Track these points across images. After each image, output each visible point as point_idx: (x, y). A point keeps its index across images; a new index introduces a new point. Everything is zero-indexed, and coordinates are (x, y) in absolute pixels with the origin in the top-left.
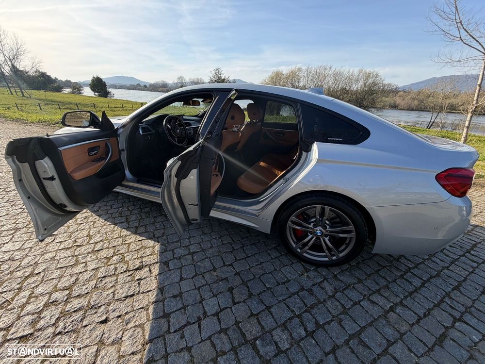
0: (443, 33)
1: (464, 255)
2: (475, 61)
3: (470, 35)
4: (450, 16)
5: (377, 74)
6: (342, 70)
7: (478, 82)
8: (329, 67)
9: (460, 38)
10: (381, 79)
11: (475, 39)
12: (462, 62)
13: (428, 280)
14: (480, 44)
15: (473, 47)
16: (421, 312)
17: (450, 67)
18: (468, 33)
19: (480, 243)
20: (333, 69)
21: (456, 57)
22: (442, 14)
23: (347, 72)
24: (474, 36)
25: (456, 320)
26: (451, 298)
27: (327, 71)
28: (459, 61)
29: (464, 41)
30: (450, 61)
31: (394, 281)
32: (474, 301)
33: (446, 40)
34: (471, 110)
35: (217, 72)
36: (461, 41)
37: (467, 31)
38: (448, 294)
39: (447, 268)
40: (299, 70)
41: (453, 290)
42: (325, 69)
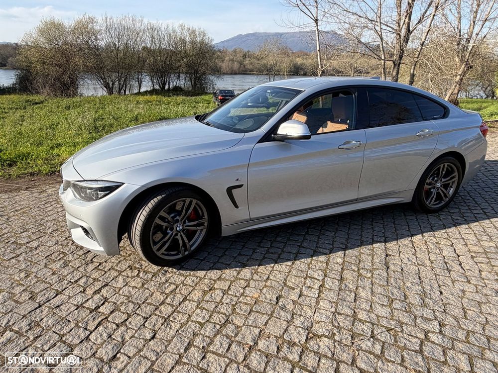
3: (304, 3)
9: (297, 5)
34: (319, 74)
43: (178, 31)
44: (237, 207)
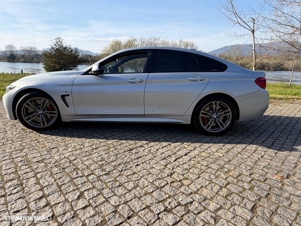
0: (228, 19)
1: (272, 125)
2: (248, 36)
3: (243, 21)
4: (230, 9)
5: (192, 44)
6: (168, 40)
7: (253, 48)
8: (158, 38)
9: (238, 22)
10: (195, 47)
11: (245, 23)
12: (242, 36)
13: (262, 133)
14: (249, 26)
15: (246, 28)
16: (264, 140)
17: (237, 39)
18: (241, 19)
19: (276, 121)
20: (161, 39)
21: (239, 33)
22: (225, 8)
23: (172, 42)
24: (244, 21)
25: (275, 140)
26: (272, 135)
27: (157, 41)
28: (241, 36)
29: (241, 24)
30: (236, 35)
31: (250, 135)
32: (279, 135)
33: (231, 23)
34: (254, 65)
35: (58, 41)
36: (239, 24)
37: (240, 19)
38: (270, 135)
39: (267, 129)
40: (135, 40)
41: (271, 133)
42: (155, 40)
43: (178, 43)
44: (68, 106)
